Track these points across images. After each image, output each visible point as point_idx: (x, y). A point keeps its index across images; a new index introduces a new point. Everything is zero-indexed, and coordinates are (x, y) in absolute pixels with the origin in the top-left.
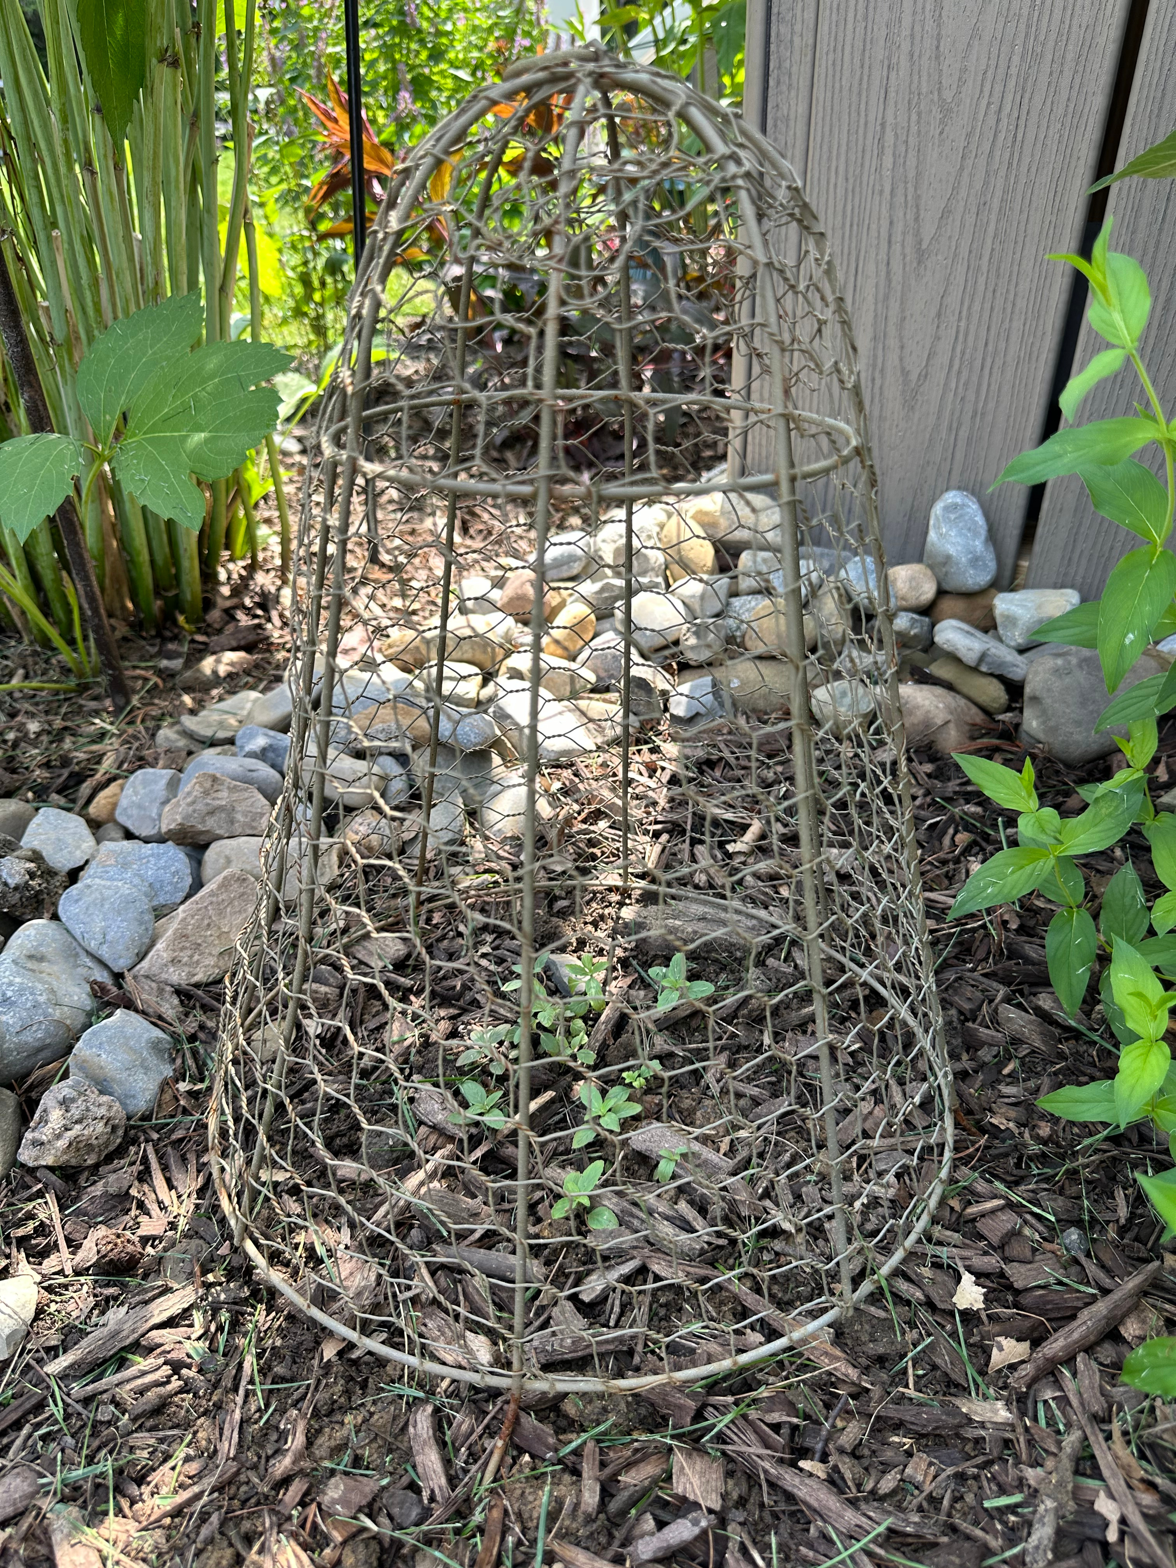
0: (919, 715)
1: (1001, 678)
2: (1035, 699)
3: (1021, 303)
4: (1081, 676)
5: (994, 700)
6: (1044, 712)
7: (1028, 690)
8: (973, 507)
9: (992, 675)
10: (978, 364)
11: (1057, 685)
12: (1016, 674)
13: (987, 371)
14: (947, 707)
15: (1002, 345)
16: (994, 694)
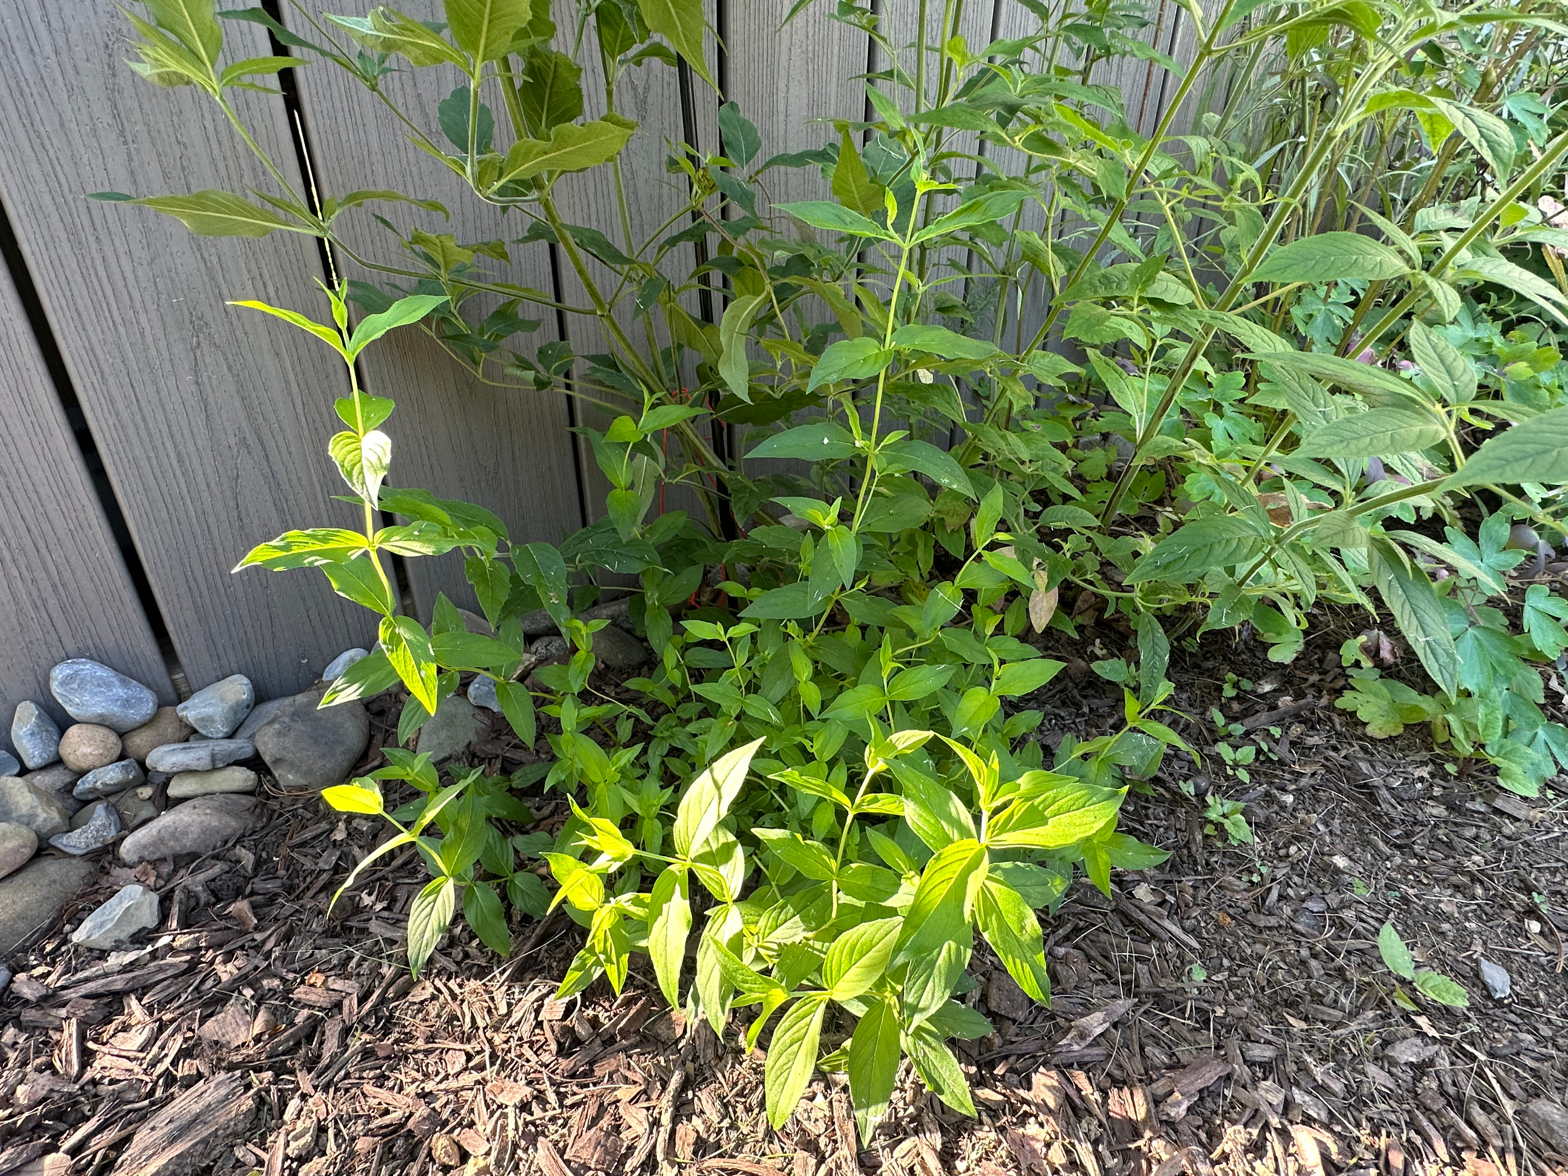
0: (195, 830)
1: (239, 763)
2: (277, 761)
3: (44, 491)
4: (299, 726)
5: (246, 780)
6: (292, 765)
7: (267, 759)
8: (87, 668)
9: (229, 765)
10: (30, 547)
11: (288, 742)
12: (247, 752)
13: (44, 551)
14: (214, 809)
15: (46, 527)
16: (241, 777)
